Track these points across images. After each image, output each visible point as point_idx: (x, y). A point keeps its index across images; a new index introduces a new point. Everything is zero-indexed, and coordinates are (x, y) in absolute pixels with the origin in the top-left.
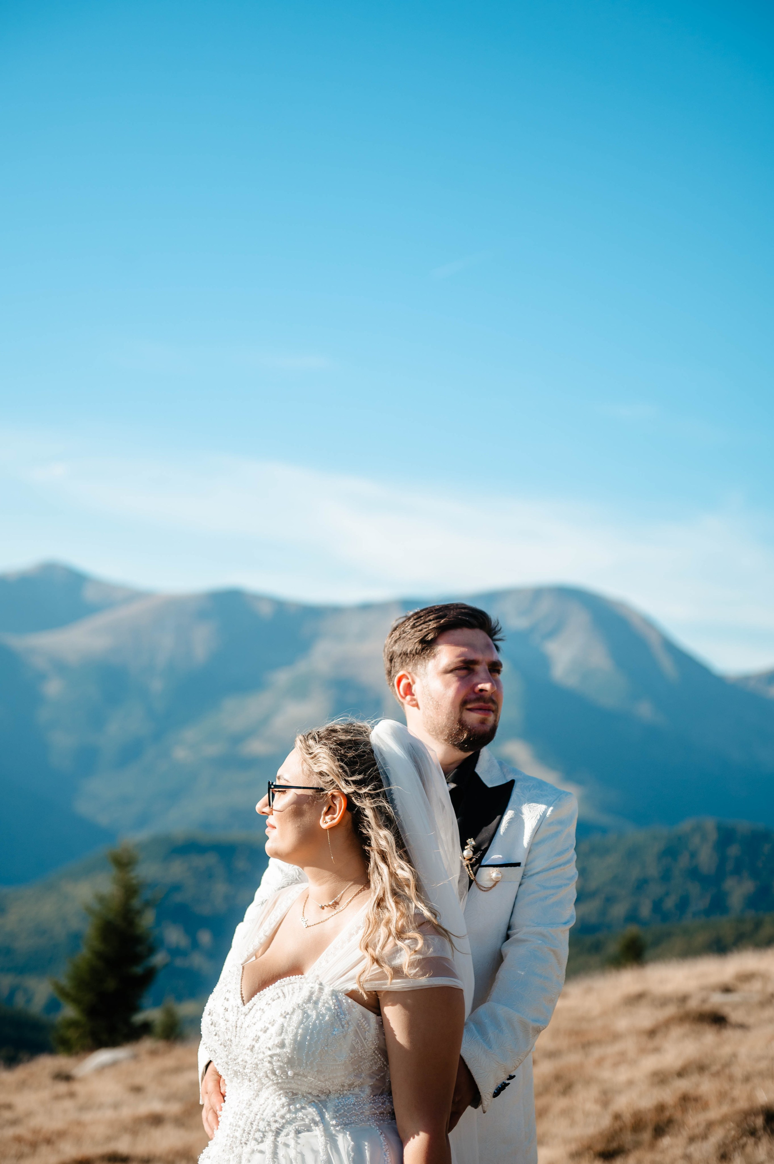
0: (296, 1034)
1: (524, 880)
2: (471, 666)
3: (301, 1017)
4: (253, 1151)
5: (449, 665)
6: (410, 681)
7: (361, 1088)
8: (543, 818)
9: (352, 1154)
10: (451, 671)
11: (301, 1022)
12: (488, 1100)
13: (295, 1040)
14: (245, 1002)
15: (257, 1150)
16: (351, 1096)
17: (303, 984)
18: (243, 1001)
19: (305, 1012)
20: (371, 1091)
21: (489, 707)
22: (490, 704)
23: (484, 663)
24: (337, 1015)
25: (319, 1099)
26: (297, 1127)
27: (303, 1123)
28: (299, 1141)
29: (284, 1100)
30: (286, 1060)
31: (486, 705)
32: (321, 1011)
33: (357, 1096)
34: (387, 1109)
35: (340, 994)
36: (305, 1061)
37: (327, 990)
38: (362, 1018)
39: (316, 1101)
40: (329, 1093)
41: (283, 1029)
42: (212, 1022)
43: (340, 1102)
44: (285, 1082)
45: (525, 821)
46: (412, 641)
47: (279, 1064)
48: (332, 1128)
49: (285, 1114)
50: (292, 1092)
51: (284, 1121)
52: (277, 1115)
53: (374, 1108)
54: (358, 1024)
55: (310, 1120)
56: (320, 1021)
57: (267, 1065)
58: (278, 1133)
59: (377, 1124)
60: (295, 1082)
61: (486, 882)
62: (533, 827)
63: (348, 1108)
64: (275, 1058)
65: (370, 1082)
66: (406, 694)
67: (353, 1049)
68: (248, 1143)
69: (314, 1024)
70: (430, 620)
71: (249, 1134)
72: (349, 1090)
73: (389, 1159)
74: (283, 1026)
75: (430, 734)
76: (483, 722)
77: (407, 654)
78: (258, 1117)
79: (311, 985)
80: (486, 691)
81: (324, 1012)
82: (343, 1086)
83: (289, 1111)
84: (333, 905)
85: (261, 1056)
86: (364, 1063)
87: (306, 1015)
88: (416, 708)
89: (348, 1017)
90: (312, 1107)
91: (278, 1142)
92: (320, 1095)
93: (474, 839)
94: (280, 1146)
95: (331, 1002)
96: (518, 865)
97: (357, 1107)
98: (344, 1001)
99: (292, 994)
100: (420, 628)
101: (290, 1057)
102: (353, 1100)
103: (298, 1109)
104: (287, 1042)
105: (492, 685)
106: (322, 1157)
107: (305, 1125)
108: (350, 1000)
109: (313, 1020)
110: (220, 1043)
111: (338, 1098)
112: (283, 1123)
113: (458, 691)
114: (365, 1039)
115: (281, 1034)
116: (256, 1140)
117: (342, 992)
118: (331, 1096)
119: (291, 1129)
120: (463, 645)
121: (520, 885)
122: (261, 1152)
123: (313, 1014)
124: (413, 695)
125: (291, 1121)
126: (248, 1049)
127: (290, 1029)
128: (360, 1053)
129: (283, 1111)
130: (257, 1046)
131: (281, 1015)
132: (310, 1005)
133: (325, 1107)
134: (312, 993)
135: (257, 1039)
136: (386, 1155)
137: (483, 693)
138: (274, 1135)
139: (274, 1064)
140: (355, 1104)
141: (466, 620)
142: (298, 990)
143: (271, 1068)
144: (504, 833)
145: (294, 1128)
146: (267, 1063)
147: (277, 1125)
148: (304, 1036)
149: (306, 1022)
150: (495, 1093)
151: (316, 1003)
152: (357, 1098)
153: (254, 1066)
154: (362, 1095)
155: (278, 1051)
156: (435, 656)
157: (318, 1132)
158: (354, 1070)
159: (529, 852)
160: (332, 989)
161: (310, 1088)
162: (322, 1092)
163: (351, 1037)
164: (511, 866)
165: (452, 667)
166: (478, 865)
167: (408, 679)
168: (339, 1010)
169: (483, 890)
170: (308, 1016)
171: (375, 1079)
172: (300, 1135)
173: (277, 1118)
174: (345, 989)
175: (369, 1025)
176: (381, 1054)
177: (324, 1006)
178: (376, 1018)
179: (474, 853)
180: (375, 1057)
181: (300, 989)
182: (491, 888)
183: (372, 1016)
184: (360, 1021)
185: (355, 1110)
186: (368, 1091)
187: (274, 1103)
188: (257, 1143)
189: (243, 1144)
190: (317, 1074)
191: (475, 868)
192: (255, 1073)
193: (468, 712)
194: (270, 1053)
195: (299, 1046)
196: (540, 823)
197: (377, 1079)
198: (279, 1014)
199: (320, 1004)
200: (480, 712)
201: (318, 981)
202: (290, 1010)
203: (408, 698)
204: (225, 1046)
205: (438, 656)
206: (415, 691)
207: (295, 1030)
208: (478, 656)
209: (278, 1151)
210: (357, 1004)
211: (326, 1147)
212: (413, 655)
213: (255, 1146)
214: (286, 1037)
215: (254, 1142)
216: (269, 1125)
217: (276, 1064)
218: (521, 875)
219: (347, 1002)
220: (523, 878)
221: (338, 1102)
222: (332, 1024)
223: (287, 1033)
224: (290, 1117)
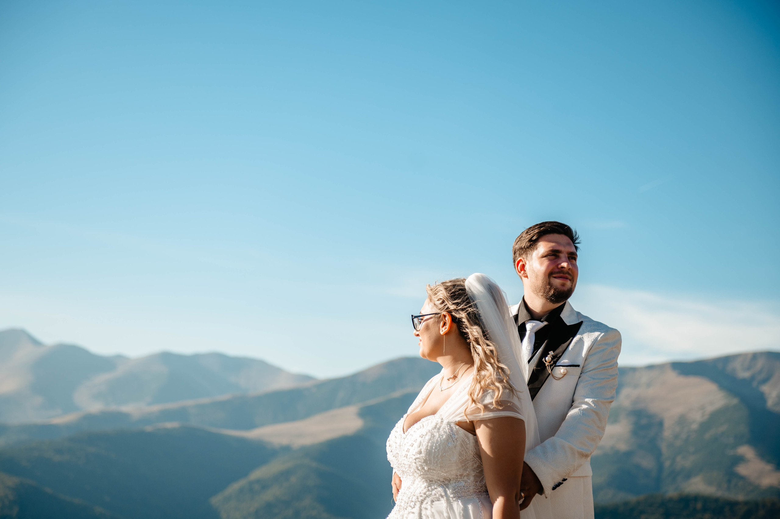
0: (427, 446)
1: (581, 375)
2: (557, 254)
3: (430, 437)
4: (409, 513)
5: (544, 253)
6: (524, 263)
7: (468, 477)
8: (595, 342)
9: (462, 512)
10: (545, 256)
11: (430, 439)
12: (548, 491)
13: (427, 449)
14: (405, 432)
15: (411, 512)
16: (462, 482)
17: (433, 419)
18: (404, 432)
19: (432, 434)
20: (474, 479)
21: (566, 276)
22: (567, 275)
23: (565, 253)
24: (450, 435)
25: (444, 483)
26: (432, 499)
27: (435, 496)
28: (433, 506)
29: (425, 484)
30: (423, 461)
31: (564, 275)
32: (441, 433)
33: (466, 482)
34: (483, 489)
35: (452, 424)
36: (433, 461)
37: (445, 422)
38: (465, 437)
39: (443, 485)
40: (449, 481)
41: (420, 444)
42: (390, 445)
43: (456, 485)
44: (424, 474)
45: (585, 342)
46: (525, 240)
47: (420, 463)
48: (451, 499)
49: (426, 492)
50: (430, 480)
51: (425, 496)
52: (422, 493)
53: (476, 489)
54: (463, 440)
55: (439, 495)
56: (441, 438)
57: (414, 464)
58: (422, 502)
59: (477, 497)
60: (429, 474)
61: (558, 375)
62: (589, 346)
63: (460, 489)
64: (417, 460)
65: (473, 474)
66: (521, 270)
67: (460, 454)
68: (407, 509)
69: (437, 441)
70: (536, 229)
71: (408, 503)
72: (461, 478)
73: (484, 515)
74: (421, 442)
75: (534, 293)
76: (563, 285)
77: (522, 248)
78: (412, 494)
79: (437, 420)
80: (565, 268)
81: (443, 433)
82: (457, 476)
83: (428, 490)
84: (453, 377)
85: (411, 460)
86: (468, 463)
87: (433, 436)
88: (527, 278)
89: (456, 436)
90: (440, 488)
91: (422, 507)
92: (444, 481)
93: (554, 352)
94: (423, 509)
95: (447, 429)
96: (578, 366)
97: (466, 488)
98: (454, 427)
99: (428, 425)
100: (529, 233)
101: (425, 459)
102: (463, 484)
103: (433, 489)
104: (422, 450)
105: (568, 265)
106: (445, 515)
107: (436, 498)
108: (457, 427)
109: (437, 438)
110: (393, 455)
111: (455, 483)
112: (425, 497)
113: (548, 266)
114: (467, 449)
115: (419, 447)
116: (411, 506)
117: (453, 423)
118: (451, 482)
119: (429, 500)
120: (553, 242)
121: (579, 378)
122: (413, 513)
123: (437, 435)
124: (525, 271)
125: (429, 495)
126: (405, 456)
127: (424, 444)
128: (465, 457)
129: (425, 491)
130: (409, 454)
131: (420, 436)
132: (436, 430)
133: (448, 487)
134: (437, 424)
135: (408, 451)
136: (481, 513)
137: (563, 269)
138: (420, 503)
139: (417, 463)
140: (464, 486)
141: (556, 229)
142: (431, 423)
143: (416, 466)
144: (571, 349)
145: (430, 499)
146: (414, 463)
147: (422, 498)
148: (431, 447)
149: (432, 439)
150: (553, 487)
151: (439, 429)
152: (465, 483)
153: (408, 466)
154: (469, 481)
155: (418, 456)
156: (537, 249)
157: (443, 501)
158: (463, 466)
159: (586, 360)
160: (448, 421)
161: (439, 477)
162: (446, 480)
163: (459, 448)
164: (573, 367)
165: (546, 254)
166: (554, 365)
167: (523, 262)
168: (451, 433)
169: (555, 379)
170: (434, 436)
171: (476, 472)
172: (433, 503)
173: (422, 494)
174: (455, 421)
175: (469, 441)
176: (478, 458)
177: (443, 430)
178: (474, 437)
179: (552, 359)
180: (474, 459)
181: (432, 422)
182: (561, 378)
183: (470, 435)
184: (464, 438)
185: (464, 489)
186: (472, 478)
187: (421, 486)
188: (411, 508)
189: (405, 509)
190: (441, 468)
191: (552, 367)
192: (410, 470)
193: (554, 278)
194: (414, 457)
195: (429, 453)
196: (593, 344)
197: (477, 472)
198: (419, 436)
199: (441, 429)
200: (561, 279)
201: (441, 418)
202: (424, 433)
203: (522, 272)
204: (396, 457)
205: (538, 249)
206: (526, 269)
207: (427, 444)
208: (561, 248)
209: (422, 512)
210: (462, 429)
211: (447, 509)
212: (526, 249)
213: (410, 510)
214: (422, 448)
215: (410, 508)
216: (418, 498)
217: (418, 464)
218: (580, 372)
219: (456, 428)
220: (581, 374)
221: (455, 485)
222: (447, 440)
223: (422, 445)
224: (429, 493)
